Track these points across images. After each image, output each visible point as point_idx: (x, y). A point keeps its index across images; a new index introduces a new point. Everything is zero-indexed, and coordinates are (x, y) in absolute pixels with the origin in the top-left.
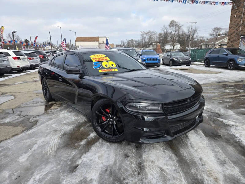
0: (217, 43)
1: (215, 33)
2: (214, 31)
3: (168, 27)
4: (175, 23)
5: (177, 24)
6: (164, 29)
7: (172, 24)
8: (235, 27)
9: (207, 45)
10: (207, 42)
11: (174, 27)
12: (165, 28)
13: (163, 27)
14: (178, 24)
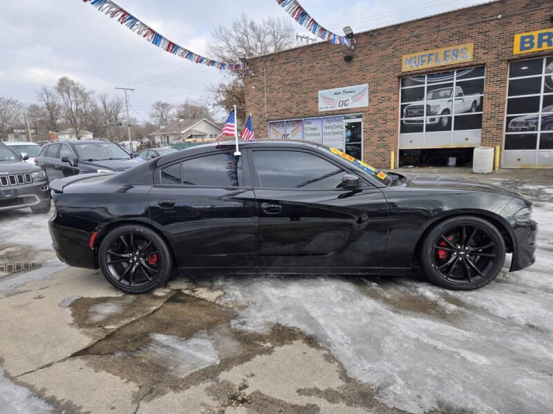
0: (183, 132)
1: (159, 114)
2: (157, 109)
3: (54, 92)
4: (73, 84)
5: (77, 88)
6: (45, 96)
7: (64, 85)
8: (256, 106)
9: (164, 135)
10: (163, 129)
11: (72, 94)
12: (49, 94)
13: (41, 91)
14: (79, 87)
